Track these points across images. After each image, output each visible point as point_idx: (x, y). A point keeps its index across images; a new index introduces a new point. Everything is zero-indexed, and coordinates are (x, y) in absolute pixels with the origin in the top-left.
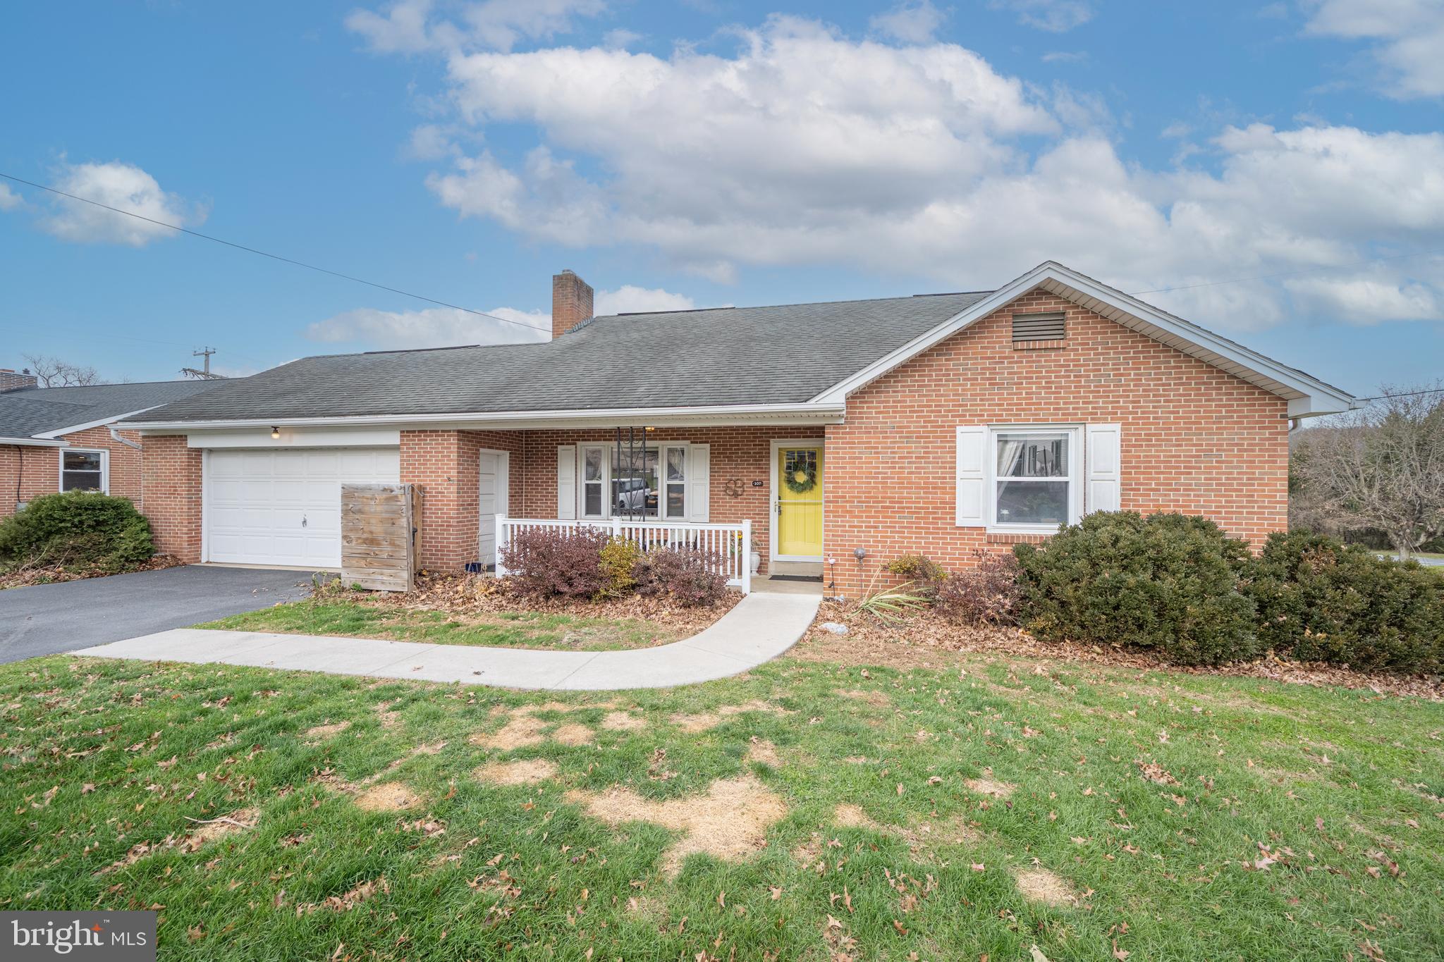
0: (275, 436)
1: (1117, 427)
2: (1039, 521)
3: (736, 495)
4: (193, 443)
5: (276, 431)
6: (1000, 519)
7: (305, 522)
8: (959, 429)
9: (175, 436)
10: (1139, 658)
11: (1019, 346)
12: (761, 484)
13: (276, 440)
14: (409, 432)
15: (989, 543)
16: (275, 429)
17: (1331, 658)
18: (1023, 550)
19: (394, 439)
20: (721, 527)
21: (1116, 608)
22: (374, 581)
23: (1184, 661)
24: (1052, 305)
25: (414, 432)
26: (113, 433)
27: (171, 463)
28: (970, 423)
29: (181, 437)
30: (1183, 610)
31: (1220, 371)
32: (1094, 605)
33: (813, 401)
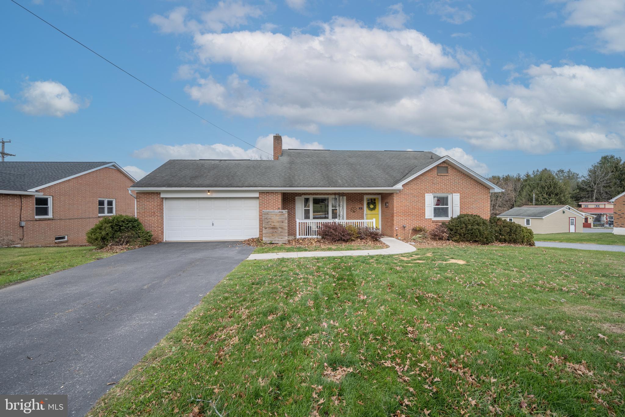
0: (209, 194)
1: (459, 194)
2: (441, 217)
3: (354, 212)
4: (162, 196)
5: (209, 192)
6: (435, 216)
7: (213, 224)
8: (426, 194)
9: (154, 193)
10: (476, 244)
11: (439, 174)
12: (362, 209)
13: (209, 195)
14: (261, 193)
15: (433, 222)
16: (209, 191)
17: (505, 241)
18: (443, 223)
19: (257, 195)
20: (350, 221)
21: (472, 233)
22: (275, 240)
23: (484, 243)
24: (445, 165)
25: (265, 193)
26: (130, 192)
27: (151, 204)
28: (428, 193)
29: (158, 193)
30: (484, 233)
31: (478, 182)
32: (467, 233)
33: (394, 187)
